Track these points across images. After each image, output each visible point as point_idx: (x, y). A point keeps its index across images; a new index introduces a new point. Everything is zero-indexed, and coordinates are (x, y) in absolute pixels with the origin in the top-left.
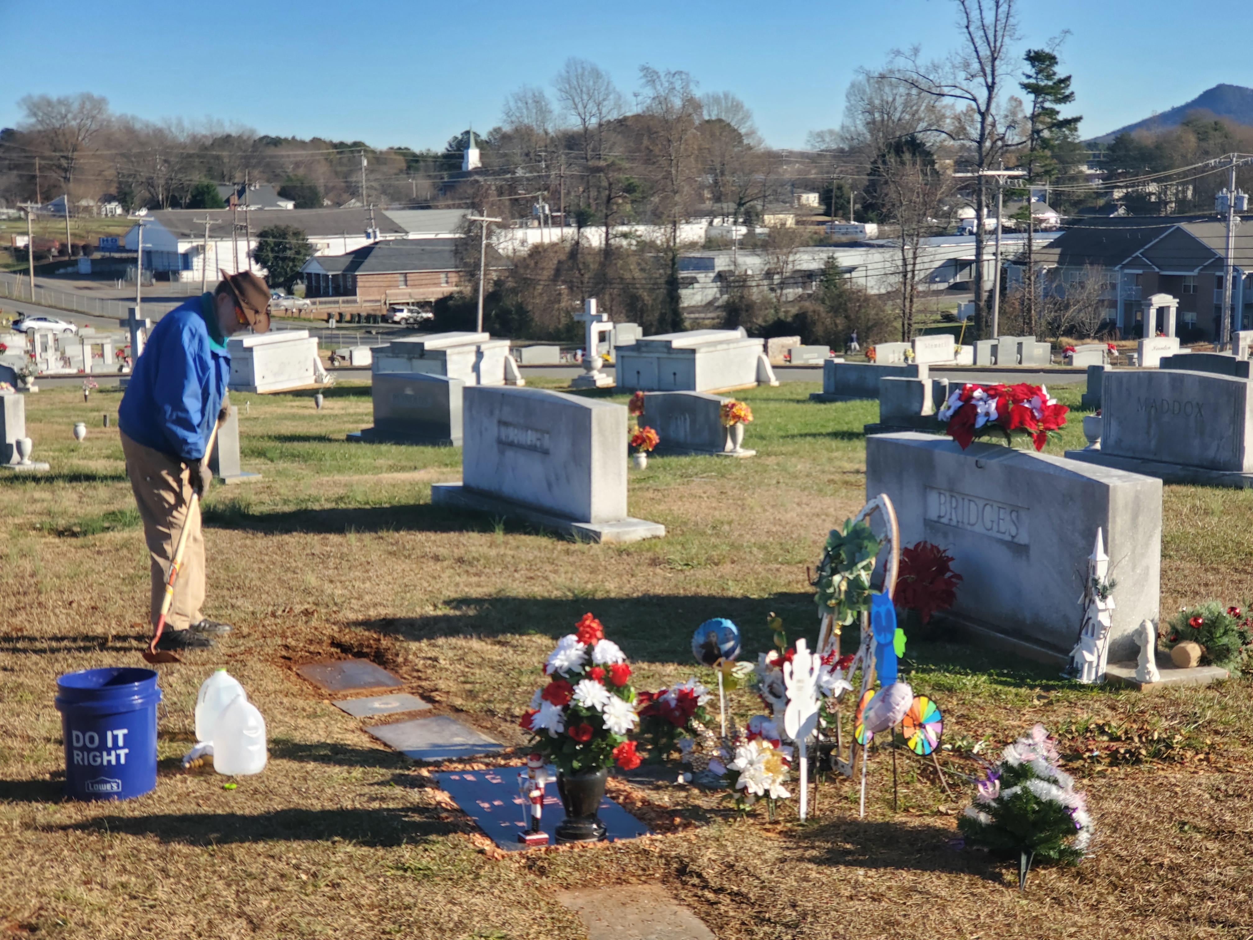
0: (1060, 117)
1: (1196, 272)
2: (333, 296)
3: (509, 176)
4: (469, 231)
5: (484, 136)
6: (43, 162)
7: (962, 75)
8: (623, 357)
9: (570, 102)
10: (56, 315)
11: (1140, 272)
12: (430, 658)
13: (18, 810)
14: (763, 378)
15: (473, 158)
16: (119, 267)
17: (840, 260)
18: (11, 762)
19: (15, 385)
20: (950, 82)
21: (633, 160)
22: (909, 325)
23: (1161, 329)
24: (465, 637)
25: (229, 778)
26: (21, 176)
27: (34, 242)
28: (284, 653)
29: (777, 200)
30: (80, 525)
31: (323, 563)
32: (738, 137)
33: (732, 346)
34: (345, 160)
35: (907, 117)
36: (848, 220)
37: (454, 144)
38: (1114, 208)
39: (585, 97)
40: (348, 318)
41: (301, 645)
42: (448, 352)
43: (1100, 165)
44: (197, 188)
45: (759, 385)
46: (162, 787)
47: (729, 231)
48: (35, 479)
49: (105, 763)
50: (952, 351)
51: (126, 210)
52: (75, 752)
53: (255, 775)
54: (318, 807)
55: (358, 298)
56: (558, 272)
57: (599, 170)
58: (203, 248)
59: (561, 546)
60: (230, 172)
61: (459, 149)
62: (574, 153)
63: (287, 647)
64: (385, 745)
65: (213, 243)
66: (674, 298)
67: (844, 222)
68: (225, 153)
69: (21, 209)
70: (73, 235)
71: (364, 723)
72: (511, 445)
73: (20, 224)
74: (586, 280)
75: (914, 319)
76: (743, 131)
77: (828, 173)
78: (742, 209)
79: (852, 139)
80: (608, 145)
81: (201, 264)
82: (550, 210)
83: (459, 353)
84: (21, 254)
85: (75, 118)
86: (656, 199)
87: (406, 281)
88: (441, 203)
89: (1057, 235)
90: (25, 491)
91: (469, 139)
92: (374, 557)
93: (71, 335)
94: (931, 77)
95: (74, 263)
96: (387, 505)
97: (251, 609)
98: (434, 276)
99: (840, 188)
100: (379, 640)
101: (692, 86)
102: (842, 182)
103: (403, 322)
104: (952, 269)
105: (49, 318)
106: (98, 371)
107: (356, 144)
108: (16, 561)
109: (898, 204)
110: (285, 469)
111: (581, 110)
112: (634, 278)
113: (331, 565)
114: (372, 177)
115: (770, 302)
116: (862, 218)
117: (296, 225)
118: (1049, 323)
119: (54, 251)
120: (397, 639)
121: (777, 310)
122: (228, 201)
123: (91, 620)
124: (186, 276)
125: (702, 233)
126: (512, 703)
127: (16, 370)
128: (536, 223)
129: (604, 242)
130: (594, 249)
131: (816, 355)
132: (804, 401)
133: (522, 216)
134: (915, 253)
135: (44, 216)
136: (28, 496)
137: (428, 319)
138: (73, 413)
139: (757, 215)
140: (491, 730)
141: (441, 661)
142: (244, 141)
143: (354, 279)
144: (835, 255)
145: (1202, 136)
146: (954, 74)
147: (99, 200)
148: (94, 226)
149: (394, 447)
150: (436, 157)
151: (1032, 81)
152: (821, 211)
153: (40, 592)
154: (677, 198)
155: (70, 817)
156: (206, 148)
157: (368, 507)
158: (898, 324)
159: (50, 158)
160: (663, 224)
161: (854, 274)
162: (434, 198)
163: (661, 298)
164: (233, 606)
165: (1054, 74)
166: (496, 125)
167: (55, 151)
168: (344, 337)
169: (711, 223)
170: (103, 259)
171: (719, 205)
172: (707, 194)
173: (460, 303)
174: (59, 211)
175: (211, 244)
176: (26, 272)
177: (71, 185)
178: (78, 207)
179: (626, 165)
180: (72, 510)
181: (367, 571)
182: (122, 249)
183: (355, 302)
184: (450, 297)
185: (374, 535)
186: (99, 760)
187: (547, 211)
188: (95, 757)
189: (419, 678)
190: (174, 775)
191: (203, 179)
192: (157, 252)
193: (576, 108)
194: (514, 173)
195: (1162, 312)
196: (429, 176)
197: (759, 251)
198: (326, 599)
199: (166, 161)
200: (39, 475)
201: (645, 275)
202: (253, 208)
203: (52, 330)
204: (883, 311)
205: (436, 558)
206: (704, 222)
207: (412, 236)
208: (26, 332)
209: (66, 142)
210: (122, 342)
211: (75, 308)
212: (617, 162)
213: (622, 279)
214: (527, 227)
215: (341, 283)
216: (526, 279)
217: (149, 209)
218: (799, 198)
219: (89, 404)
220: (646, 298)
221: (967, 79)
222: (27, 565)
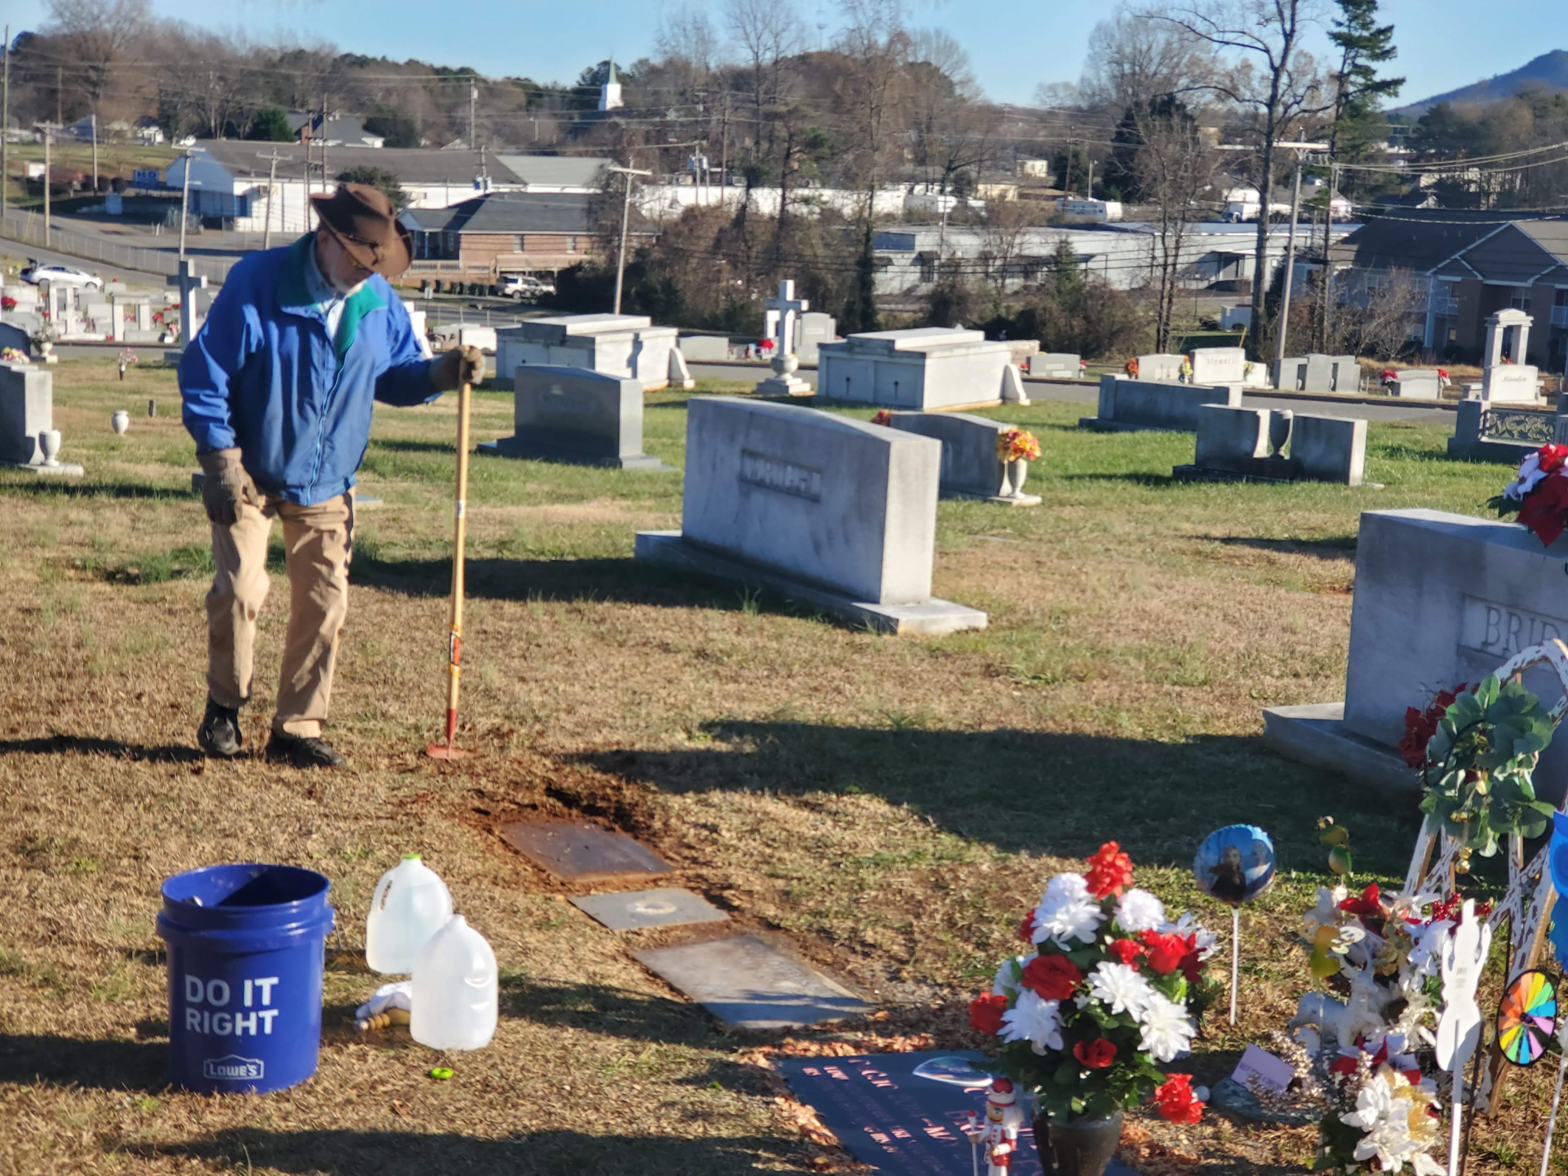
0: (1377, 78)
1: (1529, 283)
2: (430, 258)
3: (657, 119)
4: (608, 185)
5: (626, 69)
6: (67, 73)
7: (1254, 18)
8: (828, 358)
9: (740, 32)
10: (77, 265)
11: (1458, 279)
12: (705, 826)
13: (89, 1105)
14: (1009, 394)
15: (613, 96)
16: (158, 208)
17: (1075, 245)
18: (70, 998)
19: (27, 353)
20: (1237, 27)
21: (817, 107)
22: (1166, 331)
23: (1508, 354)
24: (753, 793)
25: (438, 1056)
26: (38, 90)
27: (51, 172)
28: (477, 803)
29: (996, 167)
30: (138, 565)
31: (503, 647)
32: (947, 85)
33: (972, 351)
34: (449, 90)
35: (1165, 71)
36: (1085, 195)
37: (588, 77)
38: (1423, 197)
39: (760, 25)
40: (447, 287)
41: (502, 790)
42: (598, 339)
43: (1408, 143)
44: (260, 115)
45: (1004, 403)
46: (328, 1070)
47: (934, 202)
48: (70, 490)
49: (239, 1032)
50: (1242, 370)
51: (169, 137)
52: (189, 1011)
53: (482, 1051)
54: (600, 1129)
55: (461, 263)
56: (718, 241)
57: (777, 116)
58: (267, 191)
59: (841, 636)
60: (304, 95)
61: (593, 83)
62: (741, 95)
63: (480, 793)
64: (672, 988)
65: (279, 185)
66: (865, 283)
67: (1079, 199)
68: (298, 73)
69: (38, 130)
70: (101, 165)
71: (628, 941)
72: (760, 484)
73: (35, 149)
74: (754, 254)
75: (1172, 324)
76: (956, 78)
77: (1060, 135)
78: (952, 175)
79: (1094, 94)
80: (784, 87)
81: (264, 210)
82: (711, 165)
83: (611, 342)
84: (34, 187)
85: (109, 20)
86: (849, 157)
87: (522, 244)
88: (570, 150)
89: (1354, 228)
90: (55, 507)
91: (608, 72)
92: (576, 642)
93: (95, 291)
94: (1213, 20)
95: (101, 201)
96: (571, 558)
97: (412, 720)
98: (558, 240)
99: (1076, 156)
100: (618, 789)
101: (903, 17)
102: (1078, 148)
103: (517, 295)
104: (1214, 265)
105: (68, 268)
106: (132, 339)
107: (463, 70)
108: (52, 620)
109: (1160, 178)
110: (407, 492)
111: (753, 41)
112: (816, 256)
113: (515, 650)
114: (483, 112)
115: (988, 294)
116: (1103, 195)
117: (385, 168)
118: (1346, 339)
119: (76, 185)
120: (646, 789)
121: (996, 307)
122: (299, 133)
123: (171, 727)
124: (243, 224)
125: (900, 202)
126: (857, 920)
127: (30, 333)
128: (690, 179)
129: (778, 208)
130: (762, 216)
131: (1062, 366)
132: (1073, 428)
133: (672, 171)
134: (1177, 242)
135: (65, 140)
136: (60, 513)
137: (548, 294)
138: (105, 394)
139: (969, 183)
140: (836, 967)
141: (724, 833)
142: (322, 59)
143: (458, 238)
144: (1070, 239)
145: (1540, 111)
146: (1243, 16)
147: (135, 123)
148: (128, 155)
149: (544, 465)
150: (564, 92)
151: (1344, 30)
152: (1051, 183)
153: (92, 675)
154: (877, 156)
155: (179, 1127)
156: (274, 66)
157: (542, 558)
158: (1152, 330)
159: (76, 69)
160: (857, 188)
161: (1091, 265)
162: (561, 143)
163: (849, 282)
164: (383, 715)
165: (1372, 22)
166: (643, 56)
167: (83, 59)
168: (444, 311)
169: (911, 191)
170: (138, 197)
171: (922, 169)
172: (908, 155)
173: (591, 275)
174: (84, 135)
175: (277, 185)
176: (40, 209)
177: (101, 103)
178: (109, 131)
179: (812, 112)
180: (125, 540)
181: (570, 664)
182: (162, 186)
183: (456, 267)
184: (578, 267)
185: (565, 604)
186: (229, 1026)
187: (705, 166)
188: (222, 1020)
189: (695, 860)
190: (346, 1043)
191: (268, 104)
192: (207, 192)
193: (747, 38)
194: (665, 115)
195: (1510, 332)
196: (555, 116)
197: (977, 229)
198: (523, 711)
199: (221, 78)
200: (72, 484)
201: (829, 252)
202: (331, 143)
203: (71, 283)
204: (1134, 312)
205: (665, 648)
206: (903, 189)
207: (532, 189)
208: (38, 284)
209: (97, 50)
210: (159, 303)
211: (101, 257)
212: (802, 107)
213: (800, 255)
214: (678, 184)
215: (441, 244)
216: (677, 249)
217: (198, 137)
218: (1022, 166)
219: (126, 383)
220: (831, 281)
221: (1259, 24)
222: (70, 629)
